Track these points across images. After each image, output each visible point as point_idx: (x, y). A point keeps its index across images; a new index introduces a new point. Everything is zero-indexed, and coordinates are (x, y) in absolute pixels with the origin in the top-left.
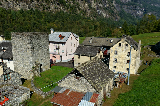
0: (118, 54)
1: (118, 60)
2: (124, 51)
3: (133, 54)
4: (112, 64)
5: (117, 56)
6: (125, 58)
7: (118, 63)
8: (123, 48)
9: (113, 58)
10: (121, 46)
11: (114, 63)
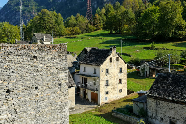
0: (110, 74)
1: (110, 82)
2: (116, 68)
3: (124, 70)
4: (104, 89)
5: (109, 76)
6: (116, 77)
7: (110, 86)
8: (115, 63)
9: (104, 80)
10: (113, 62)
11: (106, 87)
